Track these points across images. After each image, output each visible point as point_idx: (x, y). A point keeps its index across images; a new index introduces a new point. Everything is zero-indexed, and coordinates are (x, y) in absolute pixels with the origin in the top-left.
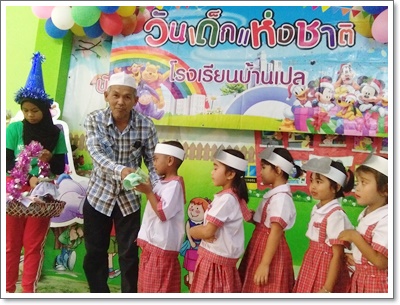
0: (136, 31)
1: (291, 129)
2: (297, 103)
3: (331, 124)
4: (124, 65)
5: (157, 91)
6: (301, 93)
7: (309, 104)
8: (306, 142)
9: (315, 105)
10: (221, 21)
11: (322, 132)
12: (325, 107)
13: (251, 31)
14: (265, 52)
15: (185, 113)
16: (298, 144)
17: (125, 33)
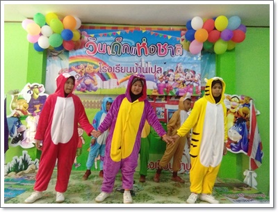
0: (81, 48)
1: (157, 94)
2: (159, 82)
3: (173, 91)
4: (76, 65)
5: (94, 77)
6: (160, 77)
7: (164, 82)
8: (163, 99)
9: (167, 82)
10: (123, 43)
11: (170, 94)
12: (171, 83)
13: (137, 48)
14: (144, 58)
15: (108, 88)
16: (160, 100)
17: (75, 49)
